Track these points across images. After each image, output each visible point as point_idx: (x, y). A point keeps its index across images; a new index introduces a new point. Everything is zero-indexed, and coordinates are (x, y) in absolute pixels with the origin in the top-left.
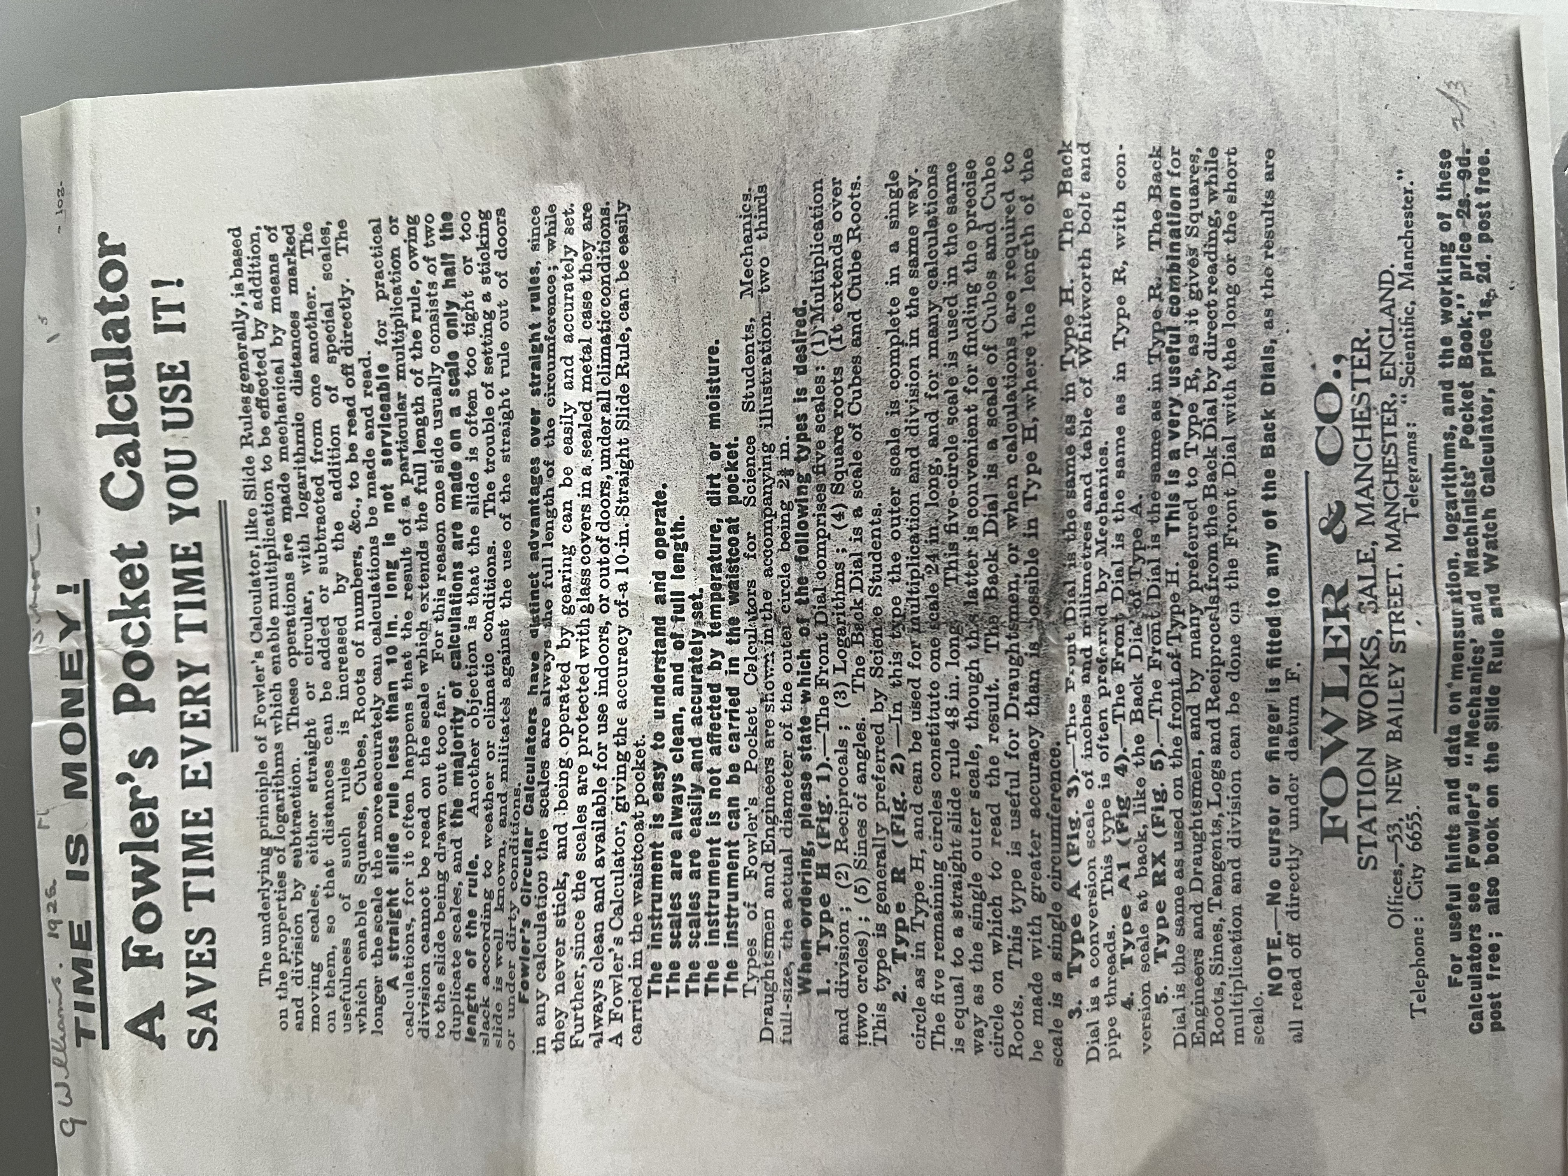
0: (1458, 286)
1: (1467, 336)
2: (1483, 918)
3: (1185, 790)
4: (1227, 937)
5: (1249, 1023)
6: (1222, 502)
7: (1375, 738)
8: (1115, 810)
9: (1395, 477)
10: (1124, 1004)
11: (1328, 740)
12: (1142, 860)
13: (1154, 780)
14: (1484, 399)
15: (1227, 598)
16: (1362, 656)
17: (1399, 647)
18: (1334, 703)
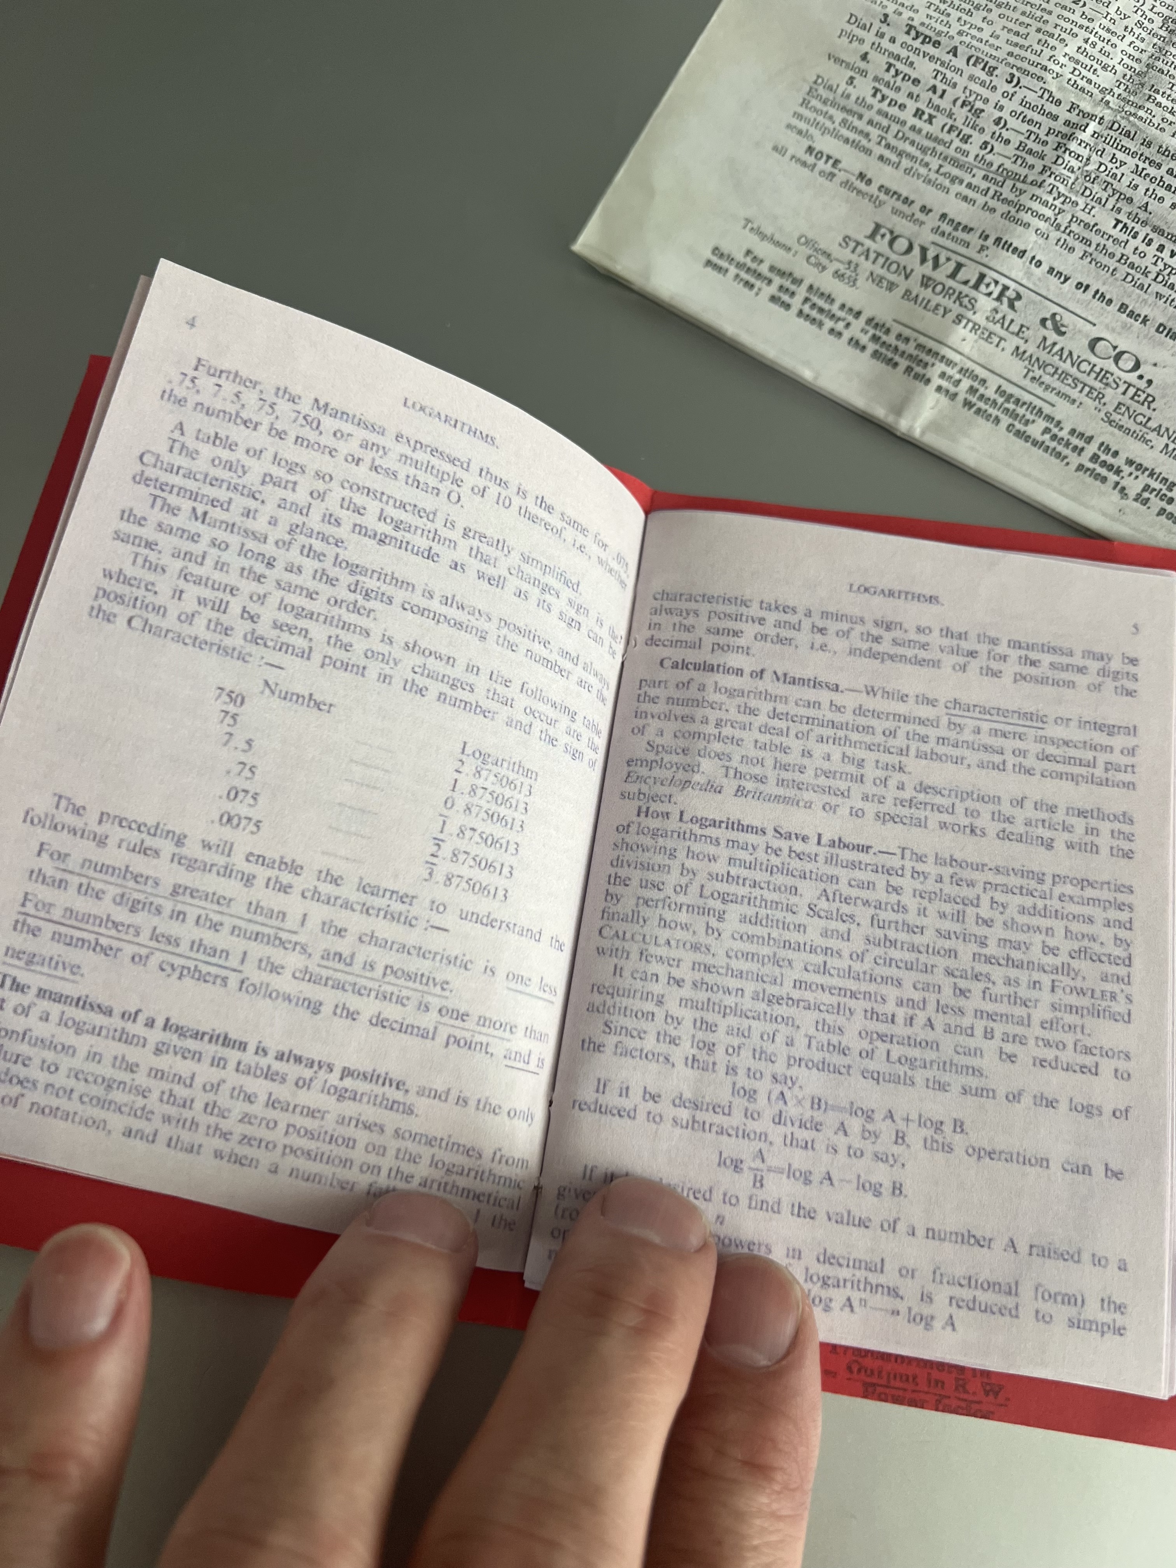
0: (1144, 479)
1: (1110, 468)
2: (773, 289)
3: (959, 156)
4: (857, 137)
5: (802, 126)
6: (1112, 264)
7: (914, 284)
8: (979, 105)
9: (1056, 376)
10: (866, 54)
11: (931, 254)
12: (937, 108)
13: (977, 139)
14: (1066, 457)
15: (1054, 235)
16: (967, 296)
17: (959, 319)
18: (951, 266)
